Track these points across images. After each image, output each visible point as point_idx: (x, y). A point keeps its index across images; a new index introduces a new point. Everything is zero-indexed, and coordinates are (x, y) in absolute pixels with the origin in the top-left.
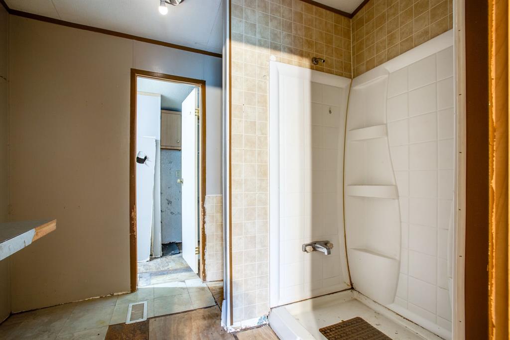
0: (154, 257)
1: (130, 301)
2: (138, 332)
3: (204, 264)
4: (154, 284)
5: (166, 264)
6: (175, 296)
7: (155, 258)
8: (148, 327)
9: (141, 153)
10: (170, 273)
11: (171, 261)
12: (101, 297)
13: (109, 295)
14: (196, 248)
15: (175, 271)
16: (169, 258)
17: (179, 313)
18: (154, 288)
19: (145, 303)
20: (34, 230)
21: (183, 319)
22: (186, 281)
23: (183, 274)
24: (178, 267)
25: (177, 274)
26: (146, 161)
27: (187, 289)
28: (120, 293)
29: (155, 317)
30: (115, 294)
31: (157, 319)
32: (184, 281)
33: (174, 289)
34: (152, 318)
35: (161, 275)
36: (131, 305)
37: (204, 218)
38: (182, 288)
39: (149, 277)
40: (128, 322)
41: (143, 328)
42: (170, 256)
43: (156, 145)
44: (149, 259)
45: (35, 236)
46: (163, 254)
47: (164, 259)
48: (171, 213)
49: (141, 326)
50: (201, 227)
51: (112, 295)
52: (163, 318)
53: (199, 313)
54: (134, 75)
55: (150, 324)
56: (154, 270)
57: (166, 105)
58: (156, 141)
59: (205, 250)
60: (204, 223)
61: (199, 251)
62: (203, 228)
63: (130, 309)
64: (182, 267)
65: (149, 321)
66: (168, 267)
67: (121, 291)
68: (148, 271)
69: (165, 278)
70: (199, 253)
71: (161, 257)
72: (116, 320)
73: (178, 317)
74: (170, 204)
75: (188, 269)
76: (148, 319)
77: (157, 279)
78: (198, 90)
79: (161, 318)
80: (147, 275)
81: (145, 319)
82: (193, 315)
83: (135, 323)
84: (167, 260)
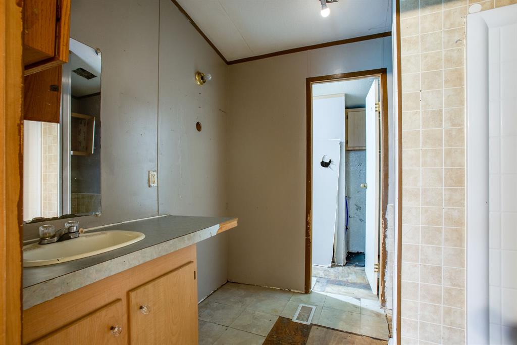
0: (336, 264)
1: (302, 301)
2: (300, 332)
3: (384, 287)
4: (328, 292)
5: (347, 275)
6: (345, 311)
7: (338, 266)
8: (309, 332)
9: (326, 157)
10: (348, 286)
11: (351, 273)
12: (281, 289)
13: (286, 290)
14: (376, 265)
15: (354, 285)
16: (351, 269)
17: (343, 332)
18: (326, 296)
19: (314, 308)
20: (218, 225)
21: (344, 340)
22: (361, 299)
23: (362, 290)
24: (359, 281)
25: (355, 289)
26: (331, 165)
27: (360, 308)
28: (295, 291)
29: (318, 325)
30: (292, 290)
31: (320, 328)
32: (359, 299)
33: (346, 304)
34: (315, 325)
35: (338, 284)
36: (301, 305)
37: (385, 232)
38: (354, 306)
39: (325, 284)
40: (294, 320)
41: (304, 330)
42: (354, 267)
43: (341, 148)
44: (330, 265)
45: (219, 229)
46: (346, 263)
47: (346, 268)
48: (360, 220)
49: (304, 328)
50: (381, 241)
51: (290, 290)
52: (325, 329)
53: (365, 341)
54: (310, 83)
55: (312, 330)
56: (332, 278)
57: (350, 104)
58: (341, 143)
59: (386, 270)
60: (385, 237)
61: (378, 268)
62: (384, 243)
63: (300, 309)
64: (362, 282)
65: (312, 326)
66: (348, 278)
67: (297, 290)
68: (326, 277)
69: (340, 289)
70: (378, 272)
71: (344, 266)
72: (286, 314)
73: (341, 335)
74: (359, 210)
75: (367, 287)
76: (312, 325)
77: (333, 288)
78: (379, 80)
79: (323, 329)
80: (325, 281)
81: (309, 323)
82: (357, 340)
83: (299, 323)
84: (349, 271)
